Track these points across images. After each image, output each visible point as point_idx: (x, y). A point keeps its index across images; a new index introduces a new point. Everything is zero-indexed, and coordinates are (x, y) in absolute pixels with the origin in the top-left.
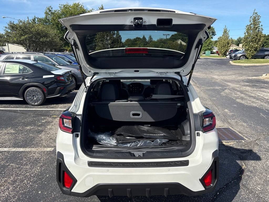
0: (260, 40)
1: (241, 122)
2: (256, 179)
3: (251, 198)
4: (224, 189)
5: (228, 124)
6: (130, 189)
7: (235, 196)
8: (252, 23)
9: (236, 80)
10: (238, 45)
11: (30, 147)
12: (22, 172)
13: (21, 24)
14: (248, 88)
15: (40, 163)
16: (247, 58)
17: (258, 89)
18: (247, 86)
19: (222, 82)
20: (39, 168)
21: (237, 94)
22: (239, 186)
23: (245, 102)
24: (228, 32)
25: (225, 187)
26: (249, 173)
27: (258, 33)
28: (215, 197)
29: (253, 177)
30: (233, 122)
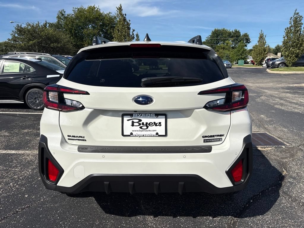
0: (302, 45)
1: (281, 127)
2: (300, 186)
3: (294, 207)
4: (260, 196)
5: (265, 130)
6: (132, 183)
7: (274, 204)
8: (293, 25)
9: (274, 87)
10: (276, 54)
11: (24, 149)
12: (9, 175)
13: (30, 27)
14: (288, 95)
15: (33, 165)
16: (287, 66)
17: (300, 96)
18: (287, 92)
19: (257, 89)
20: (30, 170)
21: (275, 101)
22: (279, 193)
23: (286, 108)
24: (264, 37)
25: (260, 194)
26: (292, 179)
27: (300, 37)
28: (247, 205)
29: (296, 183)
30: (270, 127)
